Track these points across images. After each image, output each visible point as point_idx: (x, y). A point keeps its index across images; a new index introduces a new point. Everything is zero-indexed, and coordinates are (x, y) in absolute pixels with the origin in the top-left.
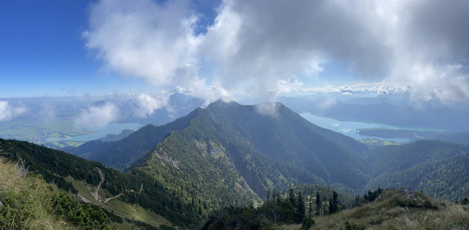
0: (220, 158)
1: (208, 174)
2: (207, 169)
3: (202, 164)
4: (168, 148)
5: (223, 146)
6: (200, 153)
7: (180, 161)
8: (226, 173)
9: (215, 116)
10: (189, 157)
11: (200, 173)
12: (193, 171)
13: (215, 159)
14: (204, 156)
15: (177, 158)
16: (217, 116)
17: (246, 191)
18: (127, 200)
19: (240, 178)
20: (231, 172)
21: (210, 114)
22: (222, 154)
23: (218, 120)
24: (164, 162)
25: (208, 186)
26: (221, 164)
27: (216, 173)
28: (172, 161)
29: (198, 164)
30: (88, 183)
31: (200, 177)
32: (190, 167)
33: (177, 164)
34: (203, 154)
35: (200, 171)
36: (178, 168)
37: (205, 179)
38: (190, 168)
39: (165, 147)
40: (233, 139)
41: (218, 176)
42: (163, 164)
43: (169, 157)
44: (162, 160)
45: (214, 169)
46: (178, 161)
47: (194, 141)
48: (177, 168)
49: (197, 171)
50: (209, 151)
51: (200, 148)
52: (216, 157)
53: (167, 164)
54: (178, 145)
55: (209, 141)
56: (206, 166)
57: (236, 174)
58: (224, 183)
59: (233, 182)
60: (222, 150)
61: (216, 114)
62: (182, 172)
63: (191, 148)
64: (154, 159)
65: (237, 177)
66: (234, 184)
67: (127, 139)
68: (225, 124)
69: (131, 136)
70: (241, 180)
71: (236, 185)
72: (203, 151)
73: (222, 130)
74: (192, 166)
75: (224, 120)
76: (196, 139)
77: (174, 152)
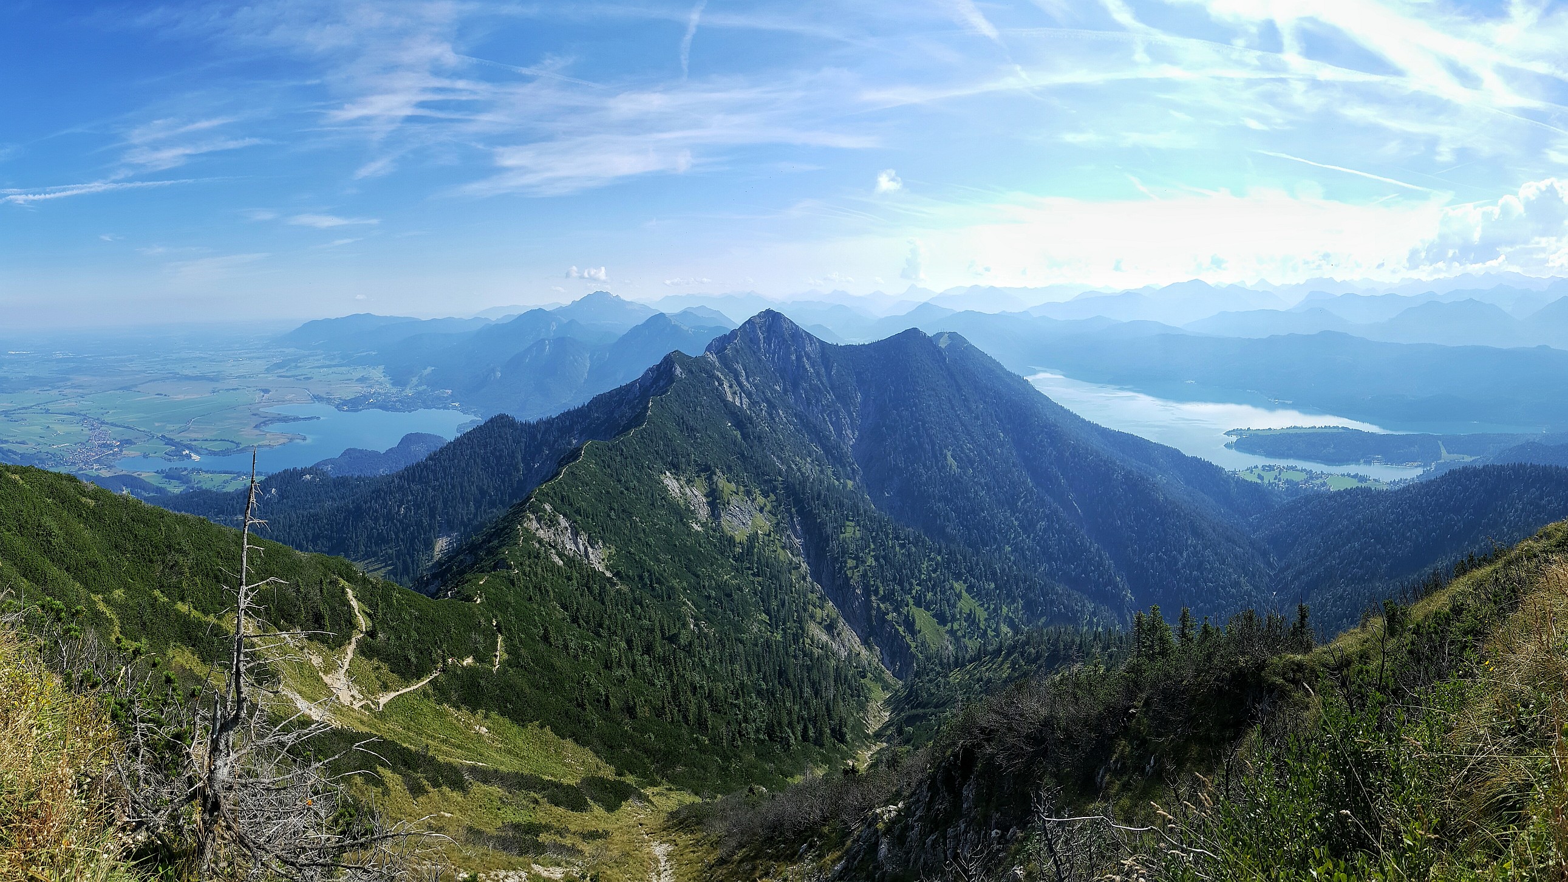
0: (753, 538)
1: (713, 594)
2: (711, 577)
3: (689, 559)
4: (571, 505)
5: (765, 495)
6: (681, 520)
7: (613, 548)
8: (775, 589)
9: (736, 388)
10: (647, 536)
11: (685, 589)
12: (659, 582)
13: (738, 540)
14: (698, 533)
15: (602, 538)
16: (740, 384)
17: (843, 654)
19: (822, 608)
20: (791, 586)
21: (719, 380)
22: (763, 523)
23: (745, 400)
24: (560, 555)
25: (714, 635)
26: (759, 558)
27: (741, 590)
28: (586, 548)
29: (677, 559)
31: (684, 603)
32: (649, 568)
33: (603, 560)
34: (694, 525)
35: (685, 584)
36: (608, 574)
37: (704, 610)
38: (648, 572)
39: (562, 501)
40: (799, 470)
41: (747, 602)
42: (556, 559)
43: (576, 534)
44: (554, 547)
45: (734, 577)
46: (610, 548)
47: (662, 477)
48: (606, 572)
49: (675, 582)
50: (715, 514)
51: (682, 502)
52: (740, 535)
53: (570, 562)
54: (608, 492)
55: (715, 478)
56: (705, 569)
57: (810, 596)
58: (770, 626)
59: (800, 621)
60: (761, 510)
61: (737, 377)
62: (625, 588)
63: (653, 504)
64: (524, 544)
65: (814, 606)
66: (802, 629)
67: (422, 471)
68: (770, 415)
69: (435, 460)
70: (828, 616)
71: (810, 634)
72: (693, 512)
73: (760, 437)
74: (656, 567)
75: (768, 401)
76: (669, 470)
77: (592, 519)
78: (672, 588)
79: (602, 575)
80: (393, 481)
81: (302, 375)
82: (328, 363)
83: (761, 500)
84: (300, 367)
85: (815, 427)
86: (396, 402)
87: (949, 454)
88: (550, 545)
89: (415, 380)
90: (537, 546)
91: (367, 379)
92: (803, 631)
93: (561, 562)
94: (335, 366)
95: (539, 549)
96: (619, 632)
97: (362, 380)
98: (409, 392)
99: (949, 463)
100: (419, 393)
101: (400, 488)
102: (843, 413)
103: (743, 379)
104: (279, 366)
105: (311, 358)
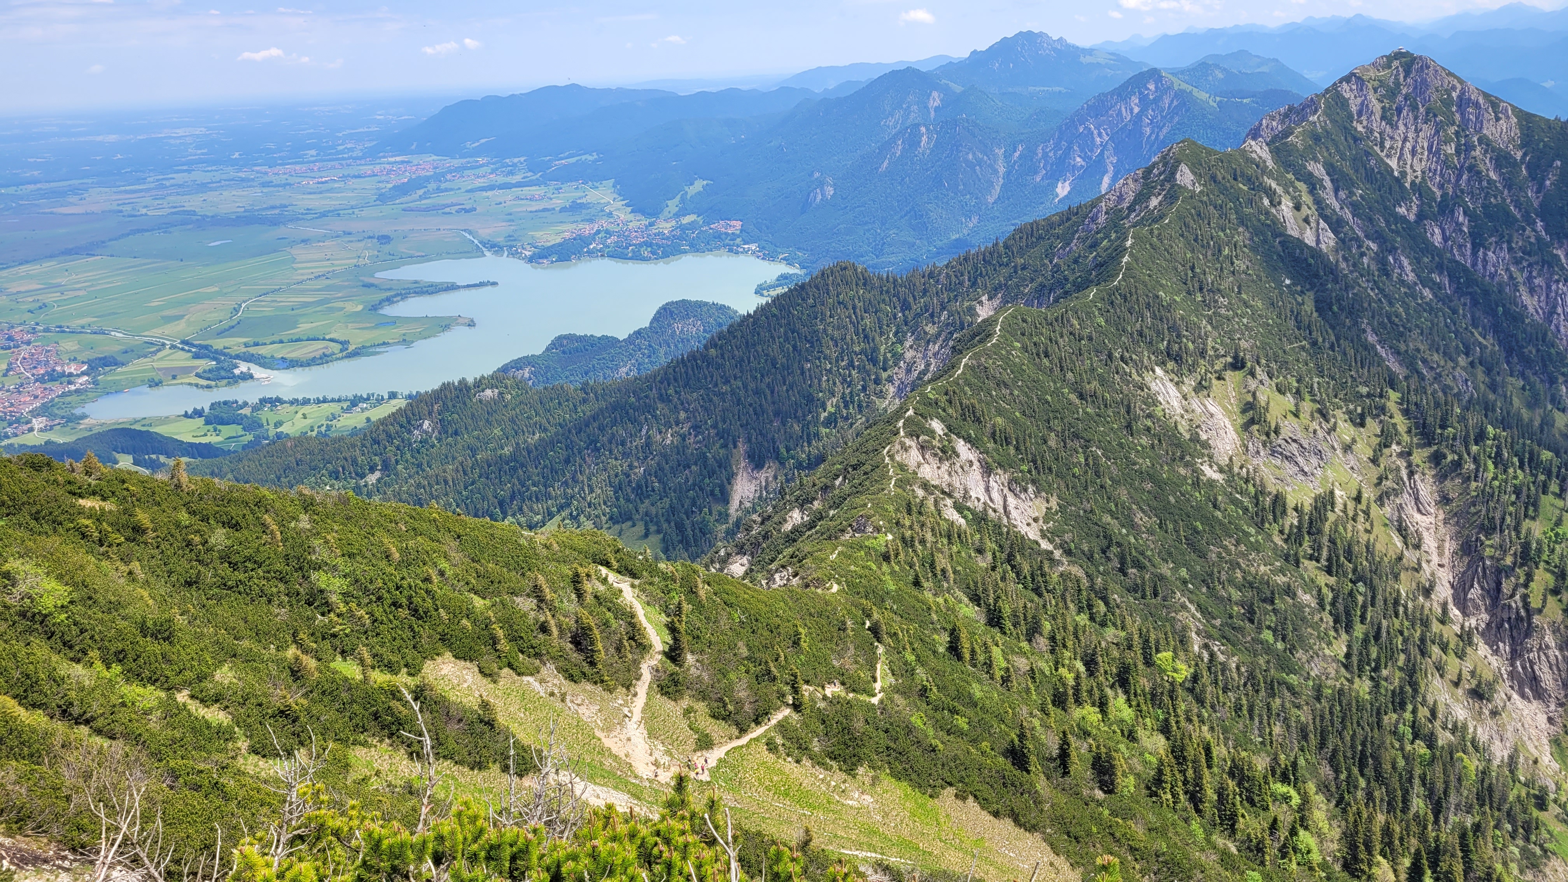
0: (1325, 502)
1: (1236, 595)
2: (1234, 565)
3: (1196, 531)
4: (978, 421)
5: (1357, 420)
6: (1182, 458)
7: (1054, 499)
8: (1364, 602)
10: (1115, 482)
11: (1185, 582)
12: (1138, 565)
13: (1291, 502)
14: (1212, 482)
15: (1034, 482)
17: (1500, 752)
18: (816, 746)
19: (1461, 656)
20: (1396, 602)
21: (1272, 195)
22: (1347, 477)
24: (959, 508)
25: (1238, 668)
26: (1332, 541)
28: (1005, 498)
29: (1171, 526)
30: (571, 678)
31: (1184, 607)
32: (1119, 539)
33: (1036, 520)
34: (1206, 468)
35: (1183, 572)
36: (1045, 545)
37: (1218, 622)
38: (1119, 545)
39: (962, 414)
41: (1304, 619)
42: (952, 514)
43: (987, 470)
44: (950, 495)
45: (1282, 571)
46: (1048, 500)
47: (1148, 377)
48: (1041, 541)
49: (1165, 570)
50: (1248, 450)
51: (1183, 424)
52: (1298, 496)
53: (980, 519)
54: (1043, 402)
55: (1253, 383)
56: (1223, 547)
57: (1436, 627)
58: (1346, 668)
59: (1411, 672)
60: (1345, 450)
62: (1077, 571)
63: (1129, 427)
64: (899, 491)
65: (1444, 648)
66: (1415, 686)
67: (699, 367)
70: (1473, 673)
71: (1430, 700)
72: (1206, 445)
76: (1163, 364)
77: (1017, 448)
78: (1163, 579)
79: (1035, 546)
81: (453, 205)
82: (501, 179)
83: (1347, 431)
84: (446, 190)
86: (641, 245)
88: (944, 492)
89: (673, 205)
90: (920, 493)
91: (582, 206)
92: (1416, 691)
93: (962, 521)
94: (519, 185)
95: (924, 498)
96: (1070, 644)
97: (575, 208)
98: (665, 226)
100: (683, 228)
101: (663, 400)
104: (403, 190)
105: (467, 172)
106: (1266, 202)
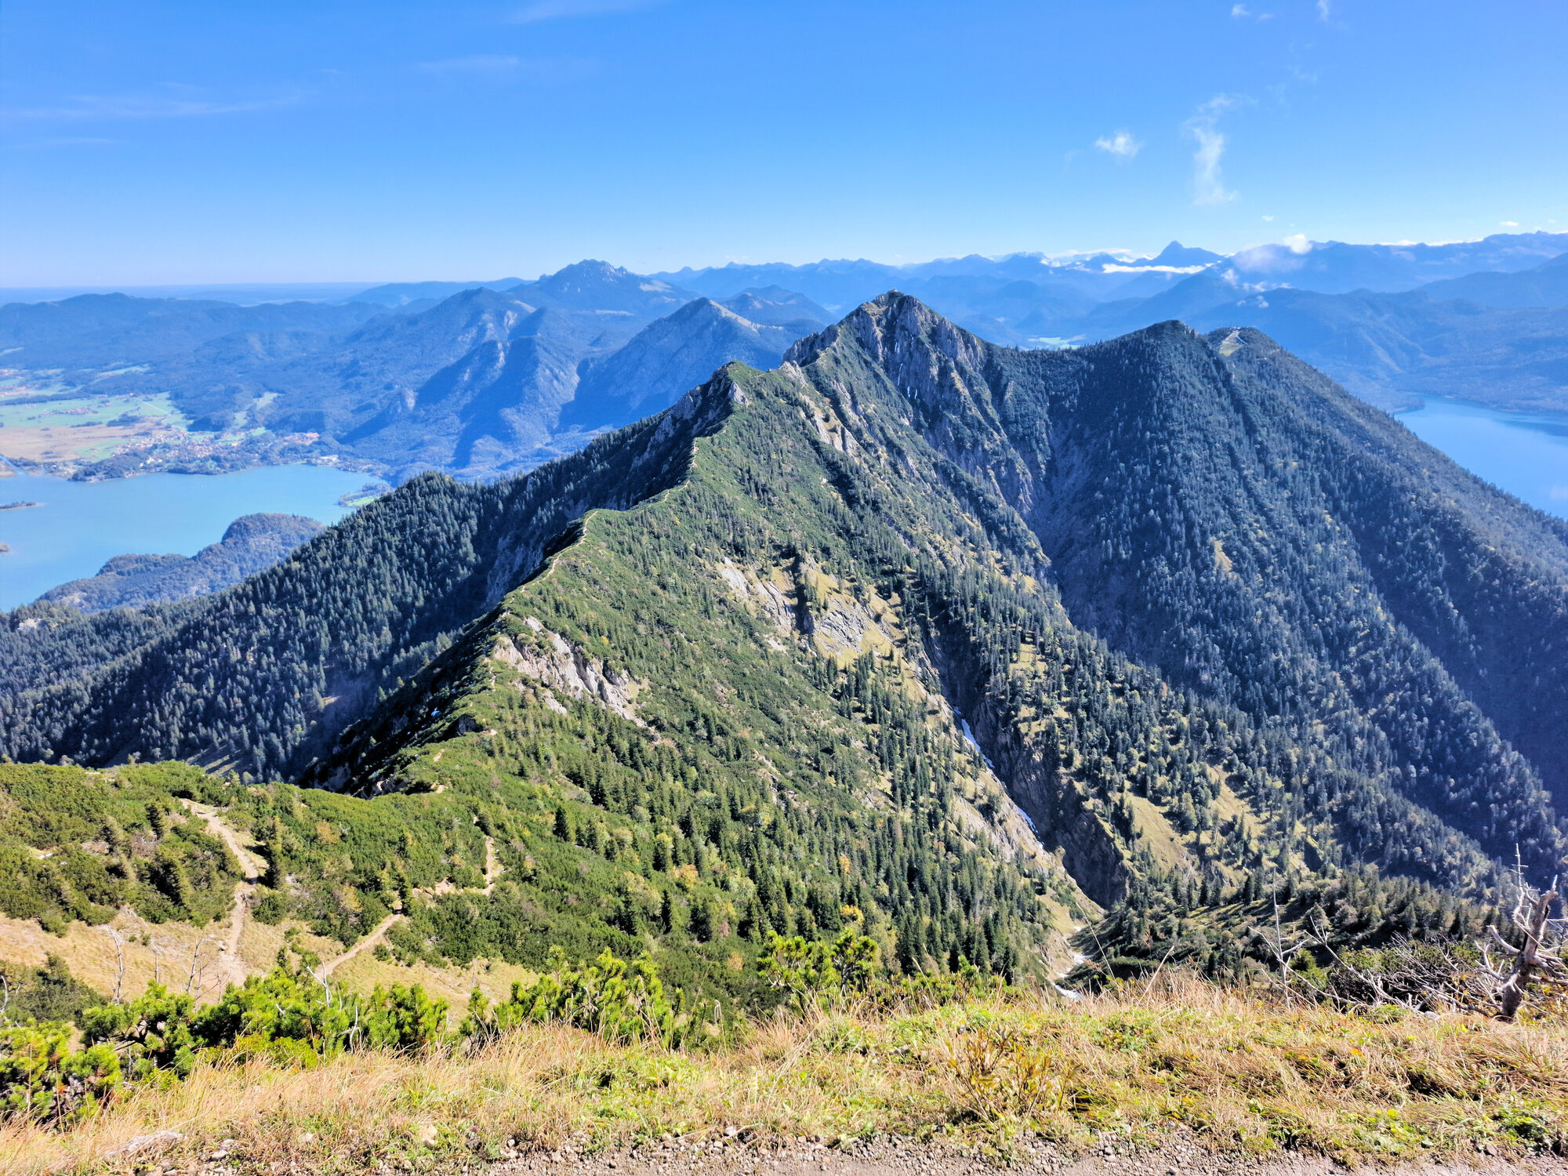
0: (865, 664)
1: (804, 749)
2: (800, 723)
3: (766, 696)
4: (572, 616)
5: (884, 593)
6: (751, 635)
7: (646, 683)
8: (901, 742)
9: (835, 421)
10: (698, 661)
11: (761, 742)
12: (722, 732)
13: (841, 666)
14: (777, 655)
15: (626, 668)
16: (841, 416)
17: (1008, 853)
19: (975, 777)
20: (925, 740)
21: (806, 408)
22: (879, 640)
23: (851, 441)
24: (560, 699)
25: (809, 811)
26: (875, 695)
27: (846, 742)
28: (601, 686)
29: (746, 695)
30: (155, 919)
31: (762, 764)
32: (705, 711)
33: (630, 701)
34: (772, 642)
35: (761, 734)
36: (641, 724)
37: (790, 774)
38: (704, 716)
39: (557, 610)
40: (941, 557)
41: (856, 763)
42: (555, 706)
43: (584, 664)
44: (550, 687)
45: (838, 724)
46: (639, 682)
47: (719, 566)
48: (636, 720)
49: (745, 733)
50: (803, 624)
51: (751, 606)
52: (845, 658)
53: (579, 707)
54: (630, 594)
55: (803, 567)
56: (792, 709)
57: (956, 756)
58: (892, 799)
59: (940, 796)
60: (878, 619)
61: (836, 403)
62: (669, 743)
63: (706, 611)
64: (500, 687)
65: (962, 772)
66: (944, 807)
67: (282, 581)
68: (894, 466)
69: (305, 561)
70: (984, 790)
71: (956, 818)
72: (768, 621)
73: (875, 503)
74: (716, 711)
75: (890, 445)
76: (729, 555)
77: (609, 637)
78: (743, 741)
79: (632, 726)
80: (225, 605)
83: (877, 603)
85: (969, 486)
87: (1218, 545)
88: (543, 685)
90: (522, 687)
92: (945, 811)
93: (563, 710)
95: (524, 693)
96: (667, 809)
98: (231, 440)
99: (1217, 560)
101: (242, 617)
102: (1020, 465)
103: (846, 407)
106: (803, 414)
